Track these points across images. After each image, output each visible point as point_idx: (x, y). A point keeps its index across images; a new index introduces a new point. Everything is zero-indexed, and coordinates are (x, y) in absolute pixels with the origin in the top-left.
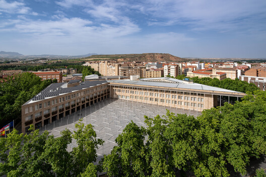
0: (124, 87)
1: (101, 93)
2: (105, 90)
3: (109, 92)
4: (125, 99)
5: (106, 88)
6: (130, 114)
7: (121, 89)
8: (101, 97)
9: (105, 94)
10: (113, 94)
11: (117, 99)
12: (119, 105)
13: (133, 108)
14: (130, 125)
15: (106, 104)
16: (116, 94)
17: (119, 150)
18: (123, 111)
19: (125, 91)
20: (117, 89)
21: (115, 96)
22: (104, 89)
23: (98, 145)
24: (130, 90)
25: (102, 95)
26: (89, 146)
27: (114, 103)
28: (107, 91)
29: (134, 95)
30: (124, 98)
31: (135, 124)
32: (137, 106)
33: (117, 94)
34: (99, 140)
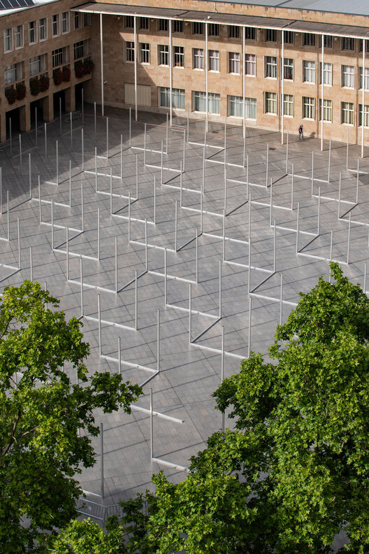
0: (214, 30)
1: (32, 70)
2: (59, 54)
3: (86, 67)
4: (218, 117)
5: (66, 35)
6: (271, 230)
7: (188, 44)
8: (29, 99)
9: (61, 76)
10: (120, 81)
11: (154, 116)
12: (174, 159)
13: (288, 188)
14: (329, 294)
15: (73, 154)
16: (145, 81)
17: (256, 454)
18: (212, 204)
19: (220, 61)
20: (154, 41)
21: (136, 97)
22: (47, 41)
23: (98, 412)
24: (261, 52)
25: (39, 85)
26: (47, 411)
27: (139, 145)
28: (70, 60)
29: (296, 87)
30: (210, 113)
31: (357, 293)
32: (319, 172)
33: (159, 81)
34: (102, 380)
